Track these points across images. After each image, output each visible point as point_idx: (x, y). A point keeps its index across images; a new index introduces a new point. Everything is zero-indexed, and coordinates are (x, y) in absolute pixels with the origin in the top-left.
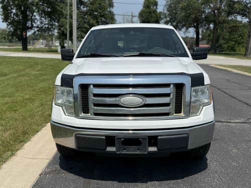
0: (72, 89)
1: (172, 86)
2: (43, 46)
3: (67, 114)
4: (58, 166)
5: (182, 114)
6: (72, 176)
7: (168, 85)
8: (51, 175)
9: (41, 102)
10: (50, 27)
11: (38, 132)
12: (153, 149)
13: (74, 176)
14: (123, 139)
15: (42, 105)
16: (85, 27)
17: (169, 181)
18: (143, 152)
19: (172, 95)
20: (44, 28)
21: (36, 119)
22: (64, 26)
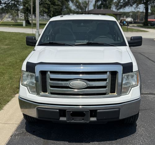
0: (34, 74)
1: (108, 73)
2: (10, 20)
3: (30, 92)
4: (24, 130)
5: (115, 94)
6: (34, 137)
7: (105, 73)
8: (19, 137)
9: (10, 75)
10: (16, 3)
11: (8, 102)
12: (93, 119)
13: (37, 137)
14: (71, 112)
15: (11, 78)
16: (46, 3)
17: (106, 142)
18: (86, 122)
19: (108, 80)
20: (10, 4)
21: (7, 91)
22: (28, 3)
